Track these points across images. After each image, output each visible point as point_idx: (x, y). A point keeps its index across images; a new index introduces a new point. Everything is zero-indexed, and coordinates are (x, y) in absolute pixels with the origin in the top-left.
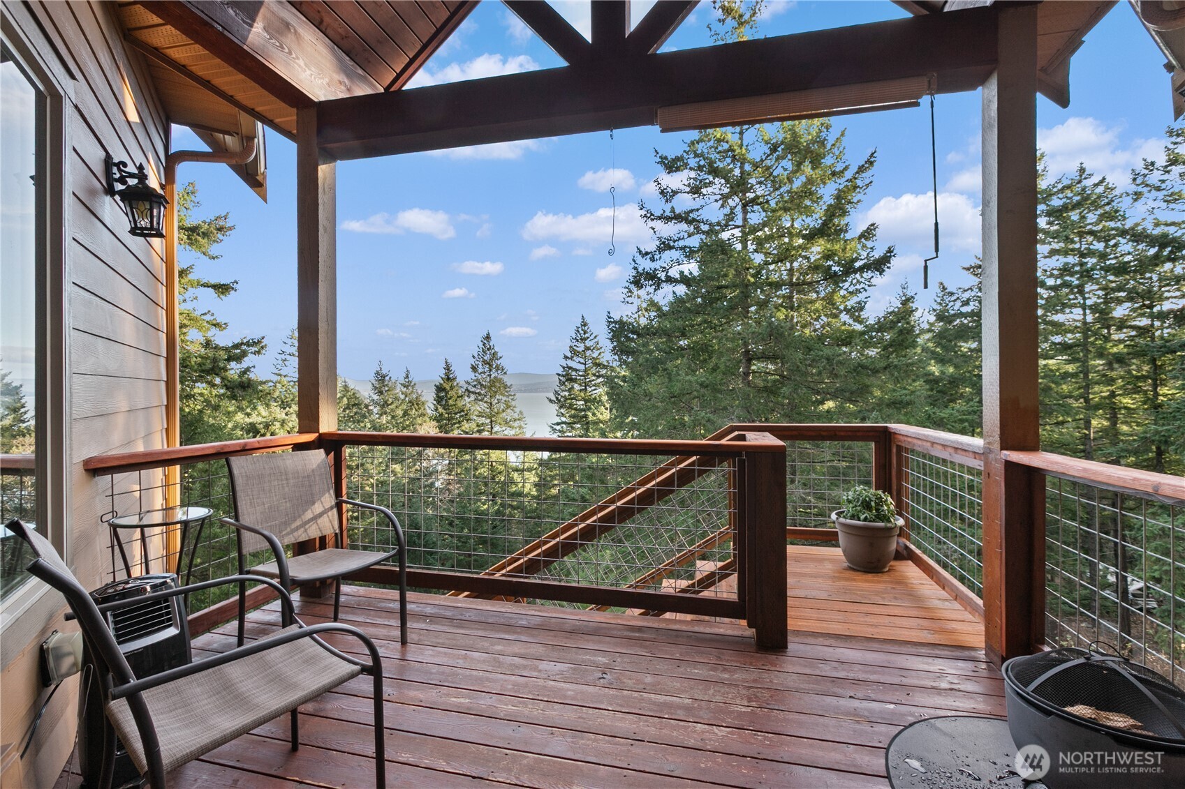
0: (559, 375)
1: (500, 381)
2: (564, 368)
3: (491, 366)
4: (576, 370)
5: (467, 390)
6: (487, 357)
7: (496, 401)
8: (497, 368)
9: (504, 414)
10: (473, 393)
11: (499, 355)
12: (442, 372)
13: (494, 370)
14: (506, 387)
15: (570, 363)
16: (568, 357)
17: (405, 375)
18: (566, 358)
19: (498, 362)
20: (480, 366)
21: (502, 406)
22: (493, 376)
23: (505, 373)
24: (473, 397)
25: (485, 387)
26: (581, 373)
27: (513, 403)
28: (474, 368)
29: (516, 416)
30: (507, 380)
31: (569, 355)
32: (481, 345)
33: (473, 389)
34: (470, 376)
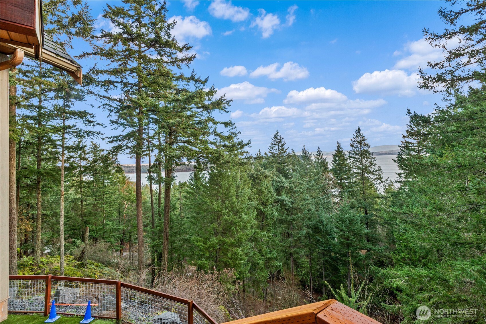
0: (400, 146)
1: (367, 151)
2: (403, 142)
3: (361, 144)
4: (411, 144)
5: (349, 156)
6: (359, 140)
7: (365, 161)
8: (365, 145)
9: (370, 168)
10: (352, 157)
11: (365, 138)
12: (336, 148)
13: (363, 146)
14: (370, 154)
15: (407, 140)
16: (406, 137)
17: (318, 150)
18: (404, 137)
19: (365, 142)
20: (355, 144)
21: (368, 164)
22: (362, 149)
23: (369, 147)
24: (352, 160)
25: (358, 154)
26: (415, 145)
27: (375, 162)
28: (352, 146)
29: (377, 169)
30: (370, 150)
31: (406, 135)
32: (355, 134)
33: (352, 156)
34: (351, 149)
